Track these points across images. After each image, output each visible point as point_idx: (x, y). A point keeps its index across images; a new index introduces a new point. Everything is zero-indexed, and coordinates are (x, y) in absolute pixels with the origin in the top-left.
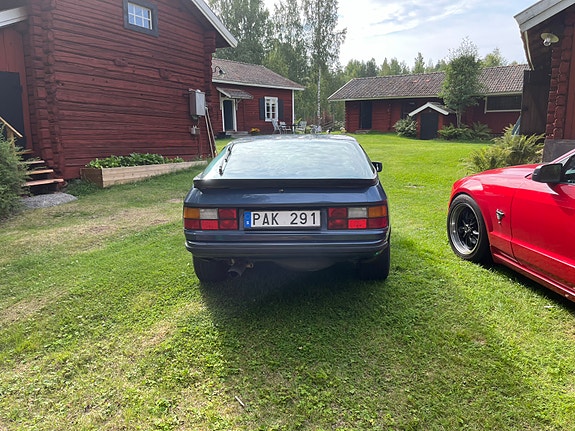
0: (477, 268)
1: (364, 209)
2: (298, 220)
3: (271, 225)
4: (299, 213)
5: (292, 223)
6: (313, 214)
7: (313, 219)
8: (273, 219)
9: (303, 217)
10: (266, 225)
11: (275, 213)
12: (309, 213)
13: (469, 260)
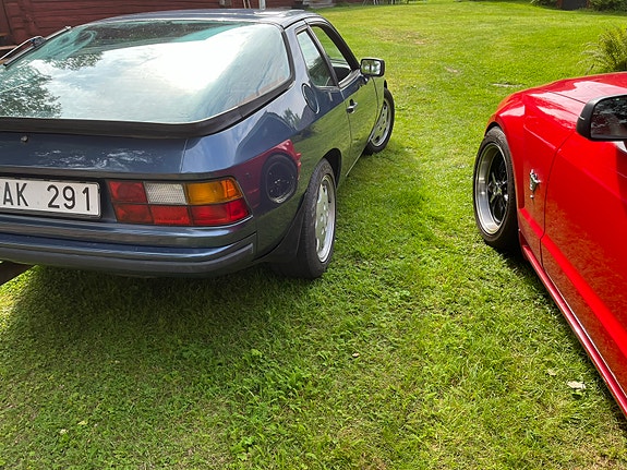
0: (497, 258)
1: (179, 187)
2: (60, 201)
3: (15, 206)
4: (61, 186)
5: (50, 205)
6: (86, 191)
7: (86, 201)
8: (20, 194)
9: (69, 194)
10: (8, 205)
11: (21, 182)
12: (79, 187)
13: (487, 243)
